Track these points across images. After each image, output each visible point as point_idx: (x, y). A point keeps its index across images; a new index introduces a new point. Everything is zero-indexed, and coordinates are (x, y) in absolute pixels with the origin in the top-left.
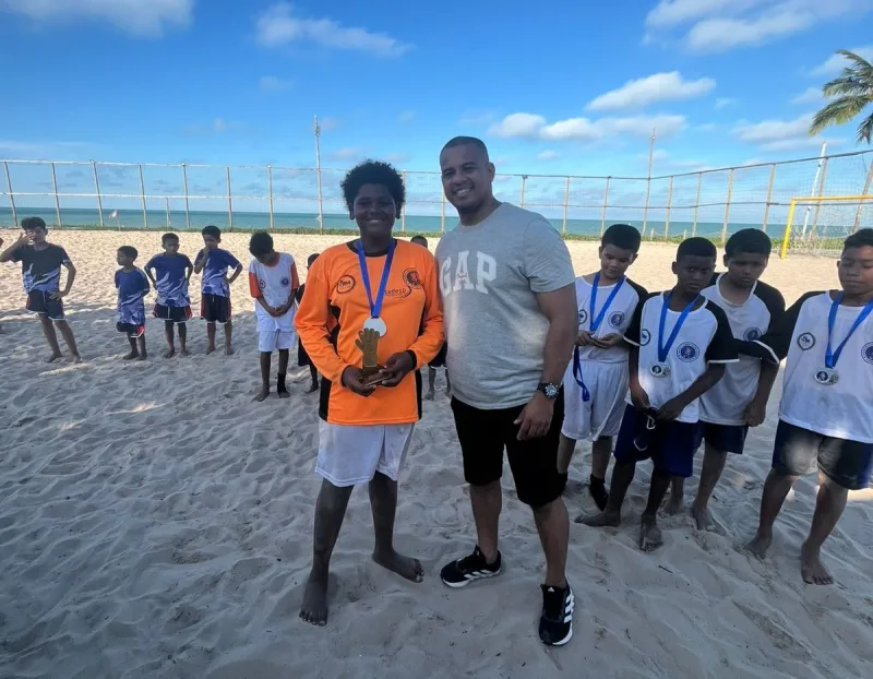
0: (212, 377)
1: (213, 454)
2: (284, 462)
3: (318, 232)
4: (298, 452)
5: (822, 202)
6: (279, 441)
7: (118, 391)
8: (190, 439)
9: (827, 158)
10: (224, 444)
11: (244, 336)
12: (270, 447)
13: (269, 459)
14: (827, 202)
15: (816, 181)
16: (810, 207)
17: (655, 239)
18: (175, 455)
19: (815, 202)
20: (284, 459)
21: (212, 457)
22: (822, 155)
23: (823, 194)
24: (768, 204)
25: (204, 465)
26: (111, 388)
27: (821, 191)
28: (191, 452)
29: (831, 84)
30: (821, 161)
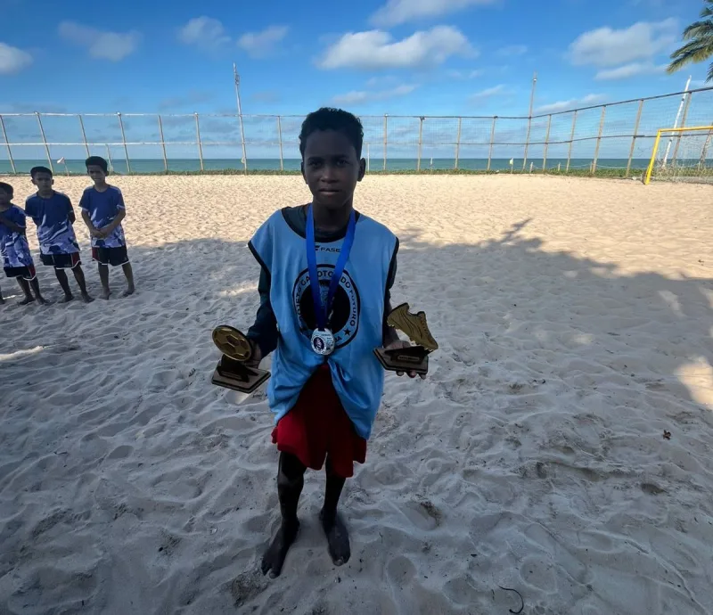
0: (122, 311)
1: (102, 401)
2: (181, 407)
3: (243, 173)
4: (198, 394)
5: (683, 133)
6: (180, 381)
7: (22, 328)
8: (84, 382)
9: (690, 92)
10: (118, 387)
11: (162, 268)
12: (168, 389)
13: (164, 405)
14: (688, 133)
15: (679, 114)
16: (672, 138)
17: (534, 172)
18: (61, 404)
19: (678, 133)
20: (182, 403)
21: (100, 406)
22: (686, 90)
23: (685, 125)
24: (635, 137)
25: (89, 415)
26: (15, 326)
27: (683, 123)
28: (78, 400)
29: (691, 28)
30: (684, 96)
